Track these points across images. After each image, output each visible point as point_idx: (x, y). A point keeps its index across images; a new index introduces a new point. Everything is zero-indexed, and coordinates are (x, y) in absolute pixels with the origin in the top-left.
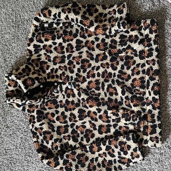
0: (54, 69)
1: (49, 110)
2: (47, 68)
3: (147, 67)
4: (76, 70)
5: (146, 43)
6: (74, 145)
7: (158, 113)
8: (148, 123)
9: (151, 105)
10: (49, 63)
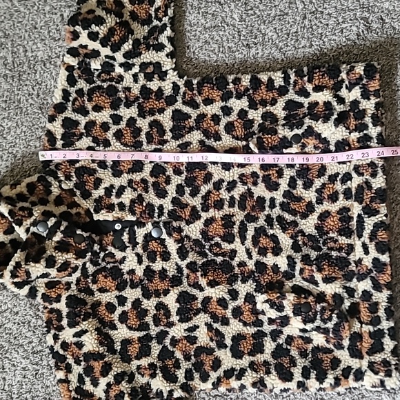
0: (114, 188)
1: (99, 294)
2: (95, 184)
3: (358, 183)
4: (171, 190)
5: (353, 122)
6: (168, 389)
7: (388, 298)
8: (361, 326)
9: (369, 279)
10: (101, 173)
